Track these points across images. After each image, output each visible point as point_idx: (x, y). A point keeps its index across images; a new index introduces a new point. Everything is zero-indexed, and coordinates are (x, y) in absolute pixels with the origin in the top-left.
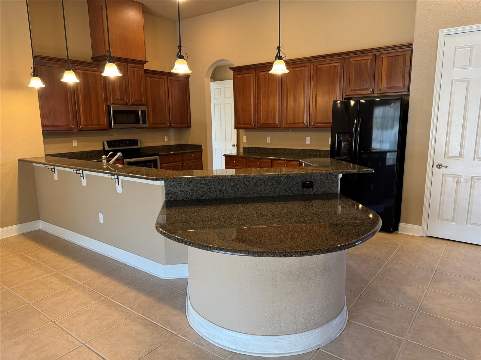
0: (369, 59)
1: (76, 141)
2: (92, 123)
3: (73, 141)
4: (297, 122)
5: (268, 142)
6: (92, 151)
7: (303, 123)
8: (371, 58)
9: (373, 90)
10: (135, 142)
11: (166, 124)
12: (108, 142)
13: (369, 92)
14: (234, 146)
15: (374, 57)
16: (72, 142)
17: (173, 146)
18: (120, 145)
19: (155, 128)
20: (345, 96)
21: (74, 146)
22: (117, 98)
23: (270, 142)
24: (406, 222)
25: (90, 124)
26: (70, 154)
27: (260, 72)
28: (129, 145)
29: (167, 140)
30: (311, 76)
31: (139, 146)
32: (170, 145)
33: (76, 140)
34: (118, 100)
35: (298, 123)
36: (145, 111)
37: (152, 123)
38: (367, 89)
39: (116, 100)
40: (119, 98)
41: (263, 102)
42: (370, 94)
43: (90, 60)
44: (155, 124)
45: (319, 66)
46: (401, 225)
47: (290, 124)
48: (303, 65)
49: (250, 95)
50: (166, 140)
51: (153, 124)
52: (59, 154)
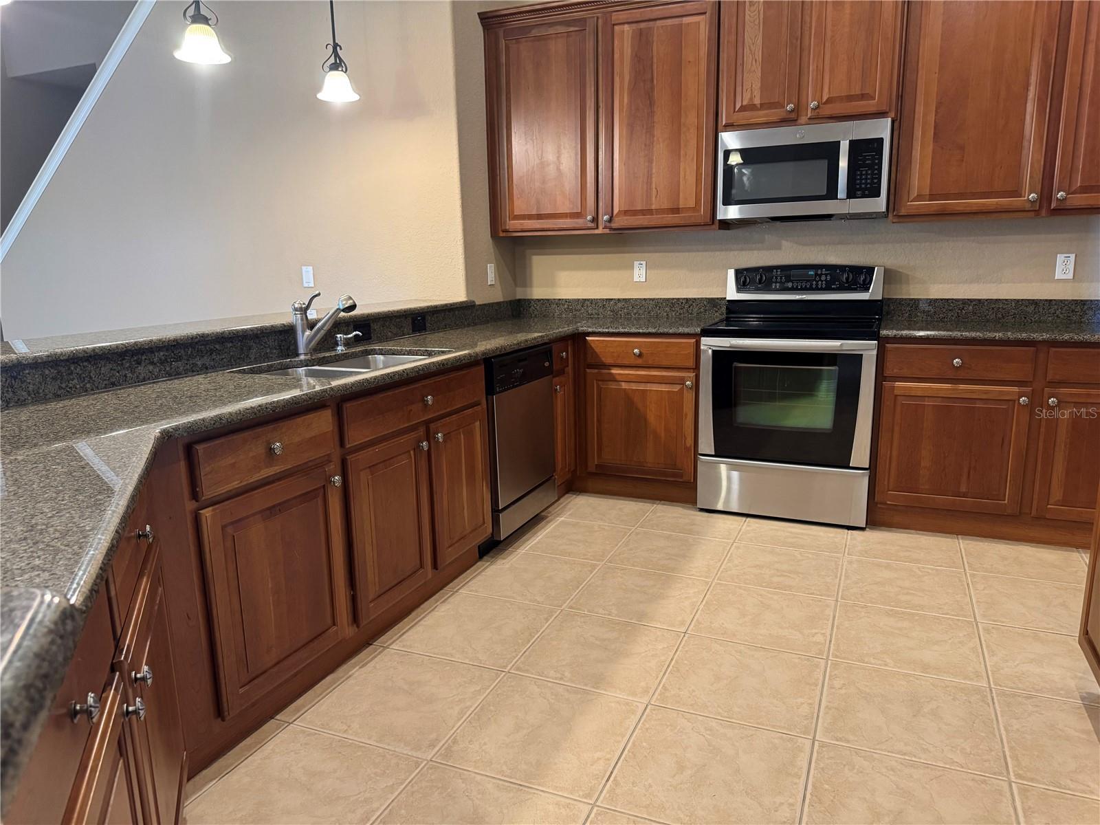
1: (644, 265)
2: (651, 204)
3: (636, 263)
11: (1016, 193)
16: (632, 268)
18: (790, 285)
21: (636, 279)
22: (745, 103)
25: (639, 208)
26: (620, 305)
28: (828, 288)
29: (1070, 276)
31: (874, 292)
33: (644, 263)
34: (750, 107)
36: (882, 140)
37: (927, 192)
39: (743, 109)
40: (757, 101)
44: (947, 197)
51: (932, 197)
52: (588, 300)
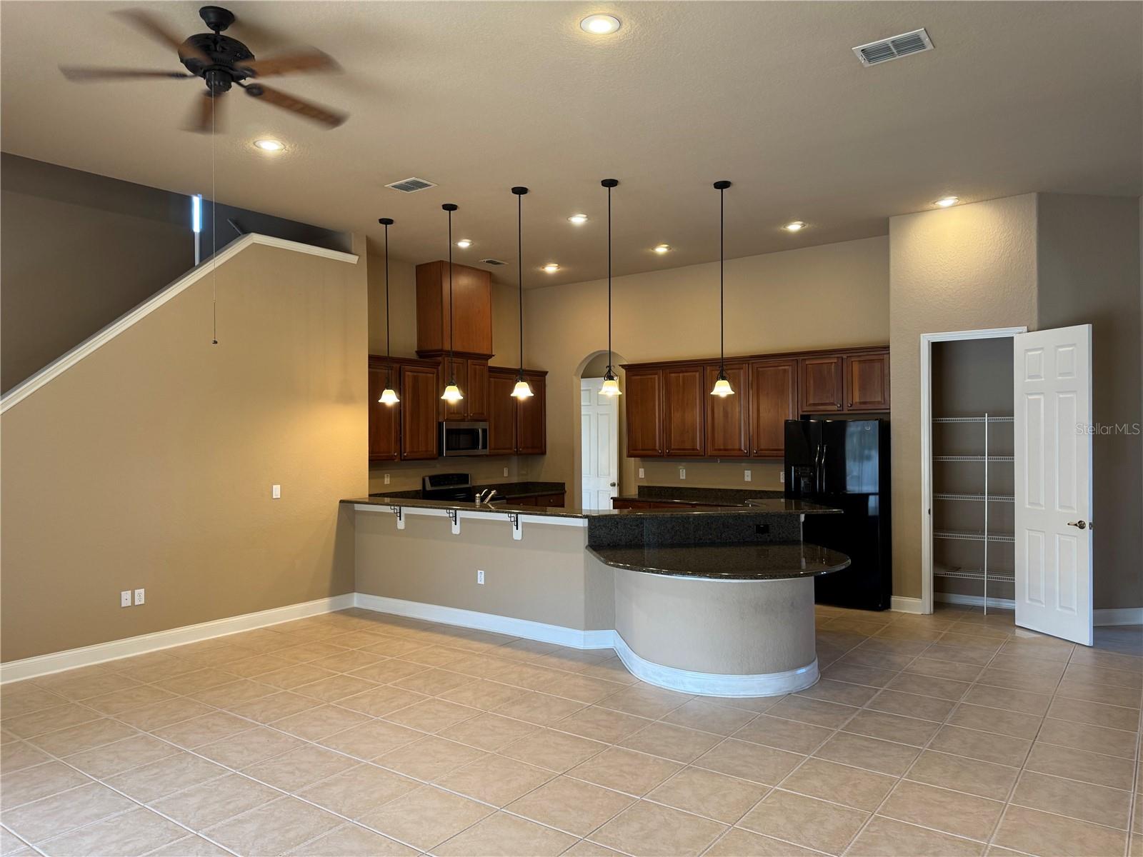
0: (832, 363)
1: (389, 476)
2: (419, 449)
3: (386, 475)
4: (730, 447)
5: (681, 478)
6: (408, 491)
7: (740, 450)
8: (836, 361)
9: (842, 406)
10: (464, 478)
12: (430, 478)
13: (835, 408)
14: (613, 485)
15: (840, 361)
16: (384, 477)
17: (516, 484)
18: (446, 482)
19: (498, 455)
20: (800, 413)
21: (386, 483)
23: (684, 478)
24: (901, 595)
27: (670, 373)
28: (457, 484)
29: (507, 475)
30: (750, 382)
31: (470, 484)
32: (512, 484)
34: (453, 413)
35: (731, 450)
36: (486, 429)
37: (494, 447)
38: (833, 404)
40: (455, 411)
41: (676, 416)
42: (838, 410)
43: (414, 357)
44: (498, 449)
45: (761, 369)
46: (894, 599)
47: (720, 450)
48: (737, 366)
49: (654, 406)
50: (505, 475)
51: (495, 449)
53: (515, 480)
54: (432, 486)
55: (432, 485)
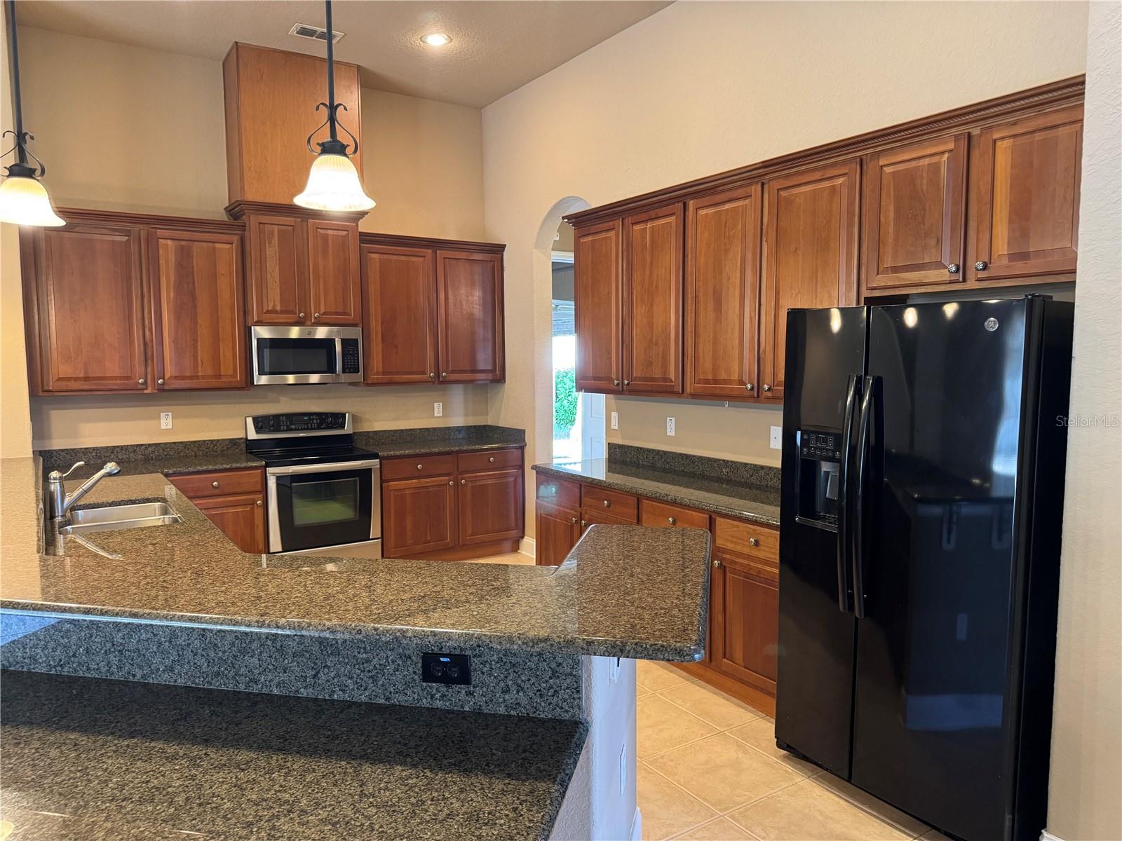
0: (943, 153)
1: (170, 416)
2: (198, 372)
3: (163, 415)
4: (723, 376)
5: (668, 434)
6: (212, 441)
7: (742, 382)
8: (951, 146)
9: (962, 269)
10: (337, 419)
11: (424, 373)
12: (256, 420)
13: (943, 275)
15: (964, 143)
16: (158, 418)
17: (459, 429)
18: (293, 427)
19: (390, 383)
20: (866, 293)
21: (163, 426)
22: (270, 309)
23: (673, 434)
25: (188, 375)
26: (150, 449)
27: (632, 224)
28: (319, 428)
29: (441, 415)
30: (764, 227)
31: (348, 429)
32: (448, 429)
33: (170, 414)
34: (274, 311)
35: (725, 382)
36: (356, 340)
37: (381, 370)
38: (939, 265)
39: (268, 312)
40: (278, 308)
41: (639, 311)
42: (951, 282)
43: (222, 216)
44: (391, 373)
45: (783, 194)
47: (707, 381)
48: (740, 192)
49: (609, 293)
50: (436, 415)
51: (384, 373)
52: (118, 447)
53: (458, 421)
54: (257, 432)
55: (258, 429)
